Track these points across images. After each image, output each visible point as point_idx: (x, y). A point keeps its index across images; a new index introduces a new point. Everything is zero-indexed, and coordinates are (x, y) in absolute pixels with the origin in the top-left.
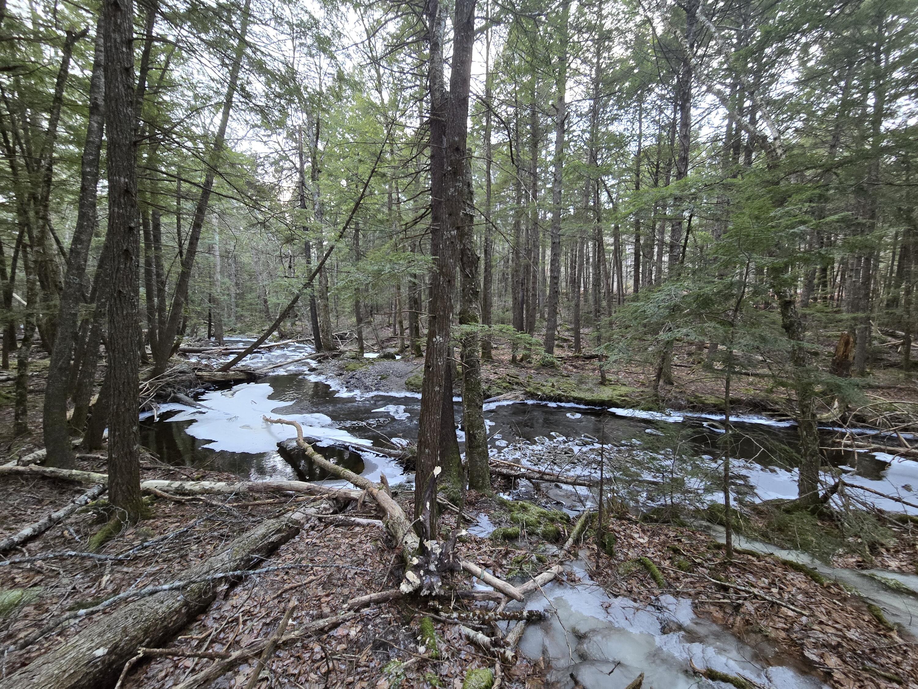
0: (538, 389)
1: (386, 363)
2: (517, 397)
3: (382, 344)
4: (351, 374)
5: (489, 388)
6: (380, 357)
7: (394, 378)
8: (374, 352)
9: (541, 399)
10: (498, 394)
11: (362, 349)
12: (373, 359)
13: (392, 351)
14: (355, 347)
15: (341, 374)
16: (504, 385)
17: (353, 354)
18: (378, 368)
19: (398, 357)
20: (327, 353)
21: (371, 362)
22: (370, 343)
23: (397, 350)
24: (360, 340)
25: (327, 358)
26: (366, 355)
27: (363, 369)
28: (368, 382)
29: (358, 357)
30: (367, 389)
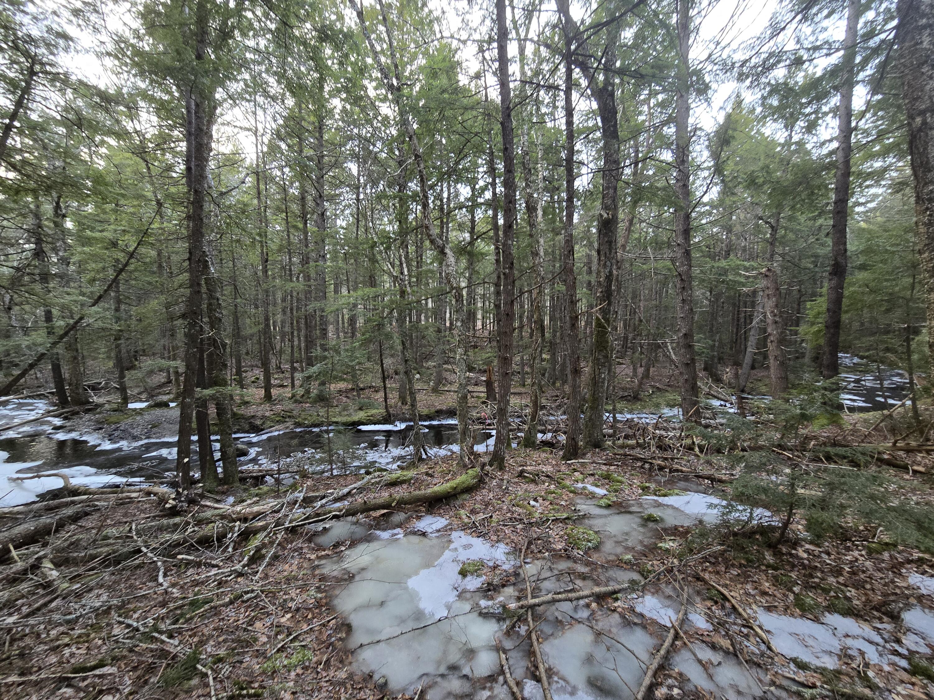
0: (305, 419)
1: (158, 412)
2: (287, 428)
3: (151, 392)
4: (113, 426)
5: (263, 423)
6: (150, 407)
7: (166, 425)
8: (141, 401)
9: (307, 427)
10: (271, 427)
11: (126, 400)
12: (141, 409)
13: (165, 398)
14: (116, 398)
15: (101, 429)
16: (277, 419)
17: (115, 406)
18: (147, 417)
19: (172, 405)
20: (77, 408)
21: (139, 412)
22: (136, 391)
23: (172, 396)
24: (123, 390)
25: (77, 413)
26: (131, 406)
27: (130, 420)
28: (136, 432)
29: (121, 409)
30: (135, 438)
